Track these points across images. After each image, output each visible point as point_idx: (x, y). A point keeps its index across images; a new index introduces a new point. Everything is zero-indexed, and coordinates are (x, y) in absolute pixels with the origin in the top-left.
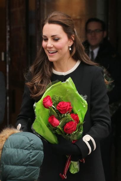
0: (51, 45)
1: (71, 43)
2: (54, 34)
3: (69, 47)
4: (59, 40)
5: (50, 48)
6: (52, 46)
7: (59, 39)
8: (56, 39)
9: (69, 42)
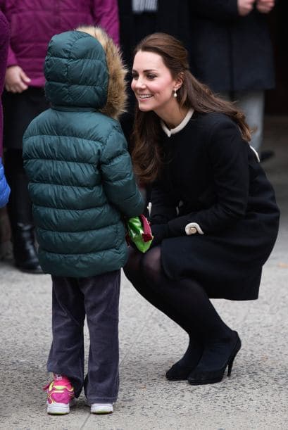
0: (143, 85)
1: (177, 86)
2: (148, 68)
3: (173, 92)
4: (156, 78)
5: (142, 90)
6: (144, 87)
7: (156, 76)
8: (150, 75)
9: (174, 83)
